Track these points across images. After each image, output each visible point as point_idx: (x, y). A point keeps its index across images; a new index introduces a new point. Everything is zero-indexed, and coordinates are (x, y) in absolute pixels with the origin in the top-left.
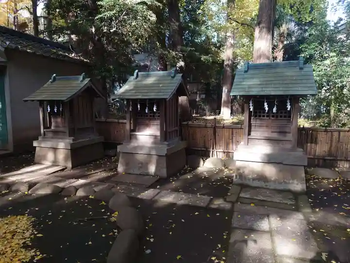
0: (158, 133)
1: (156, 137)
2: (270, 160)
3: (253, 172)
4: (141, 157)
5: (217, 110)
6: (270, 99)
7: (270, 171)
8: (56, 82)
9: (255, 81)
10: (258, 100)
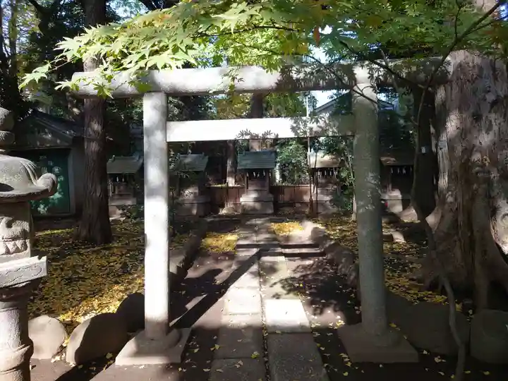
0: (197, 191)
1: (195, 193)
2: (257, 200)
3: (249, 206)
4: (187, 206)
5: (223, 179)
6: (256, 170)
7: (257, 205)
8: (116, 161)
9: (249, 162)
10: (251, 171)
